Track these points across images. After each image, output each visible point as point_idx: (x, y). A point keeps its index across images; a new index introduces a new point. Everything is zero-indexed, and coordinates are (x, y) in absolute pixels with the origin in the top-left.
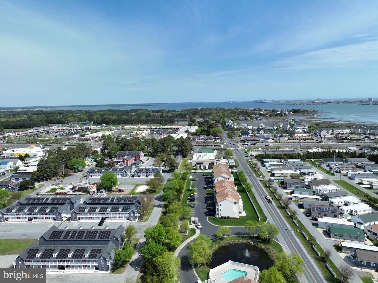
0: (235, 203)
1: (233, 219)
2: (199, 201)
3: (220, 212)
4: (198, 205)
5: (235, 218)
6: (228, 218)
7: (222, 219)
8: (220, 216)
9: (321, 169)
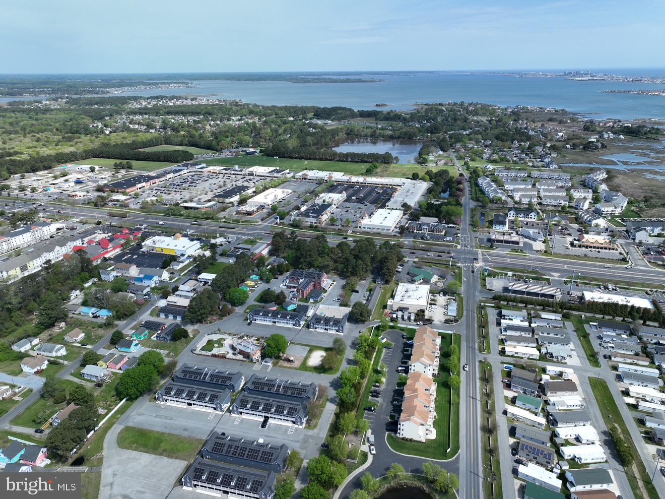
0: (422, 425)
1: (416, 444)
2: (384, 399)
3: (401, 432)
4: (382, 405)
5: (420, 442)
6: (411, 440)
7: (403, 441)
8: (401, 436)
9: (585, 344)
